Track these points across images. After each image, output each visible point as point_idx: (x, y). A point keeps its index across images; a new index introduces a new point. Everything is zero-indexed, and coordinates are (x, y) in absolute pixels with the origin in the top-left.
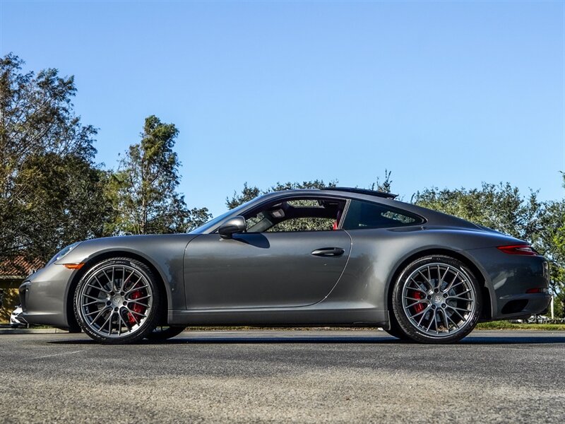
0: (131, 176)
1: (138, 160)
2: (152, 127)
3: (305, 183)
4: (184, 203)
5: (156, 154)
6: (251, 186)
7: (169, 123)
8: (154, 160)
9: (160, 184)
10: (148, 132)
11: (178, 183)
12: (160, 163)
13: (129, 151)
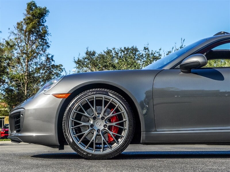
0: (18, 43)
1: (23, 32)
2: (31, 9)
3: (125, 48)
4: (53, 60)
5: (34, 27)
6: (91, 50)
7: (43, 7)
8: (33, 32)
9: (37, 47)
10: (29, 13)
11: (49, 47)
12: (37, 34)
13: (16, 25)
